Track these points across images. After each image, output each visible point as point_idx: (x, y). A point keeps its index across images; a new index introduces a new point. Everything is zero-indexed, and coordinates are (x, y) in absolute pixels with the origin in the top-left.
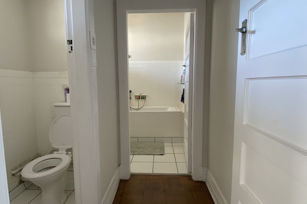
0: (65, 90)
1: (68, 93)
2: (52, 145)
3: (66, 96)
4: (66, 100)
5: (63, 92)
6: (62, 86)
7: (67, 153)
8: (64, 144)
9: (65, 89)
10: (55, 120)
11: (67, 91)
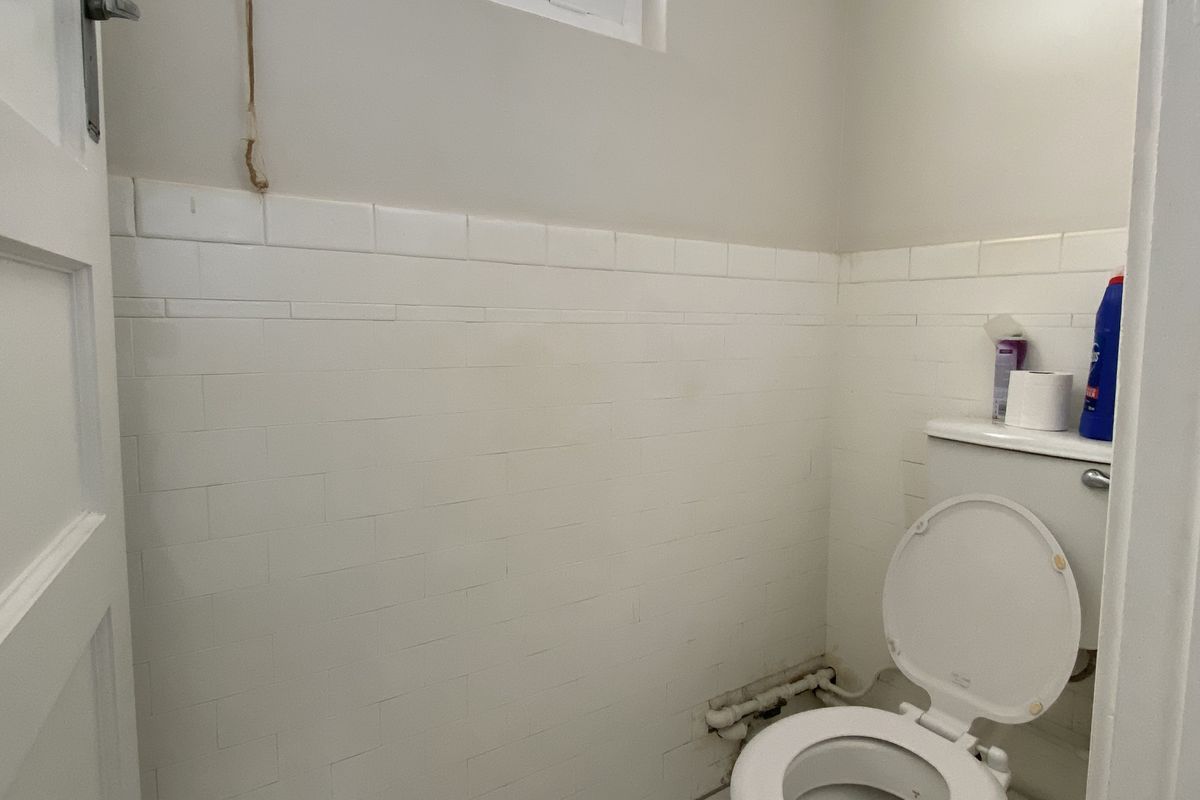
0: (1002, 347)
1: (1019, 367)
2: (894, 657)
3: (1002, 382)
4: (1002, 409)
5: (988, 358)
6: (986, 326)
7: (982, 748)
8: (963, 682)
9: (1004, 342)
10: (925, 518)
11: (1013, 357)
